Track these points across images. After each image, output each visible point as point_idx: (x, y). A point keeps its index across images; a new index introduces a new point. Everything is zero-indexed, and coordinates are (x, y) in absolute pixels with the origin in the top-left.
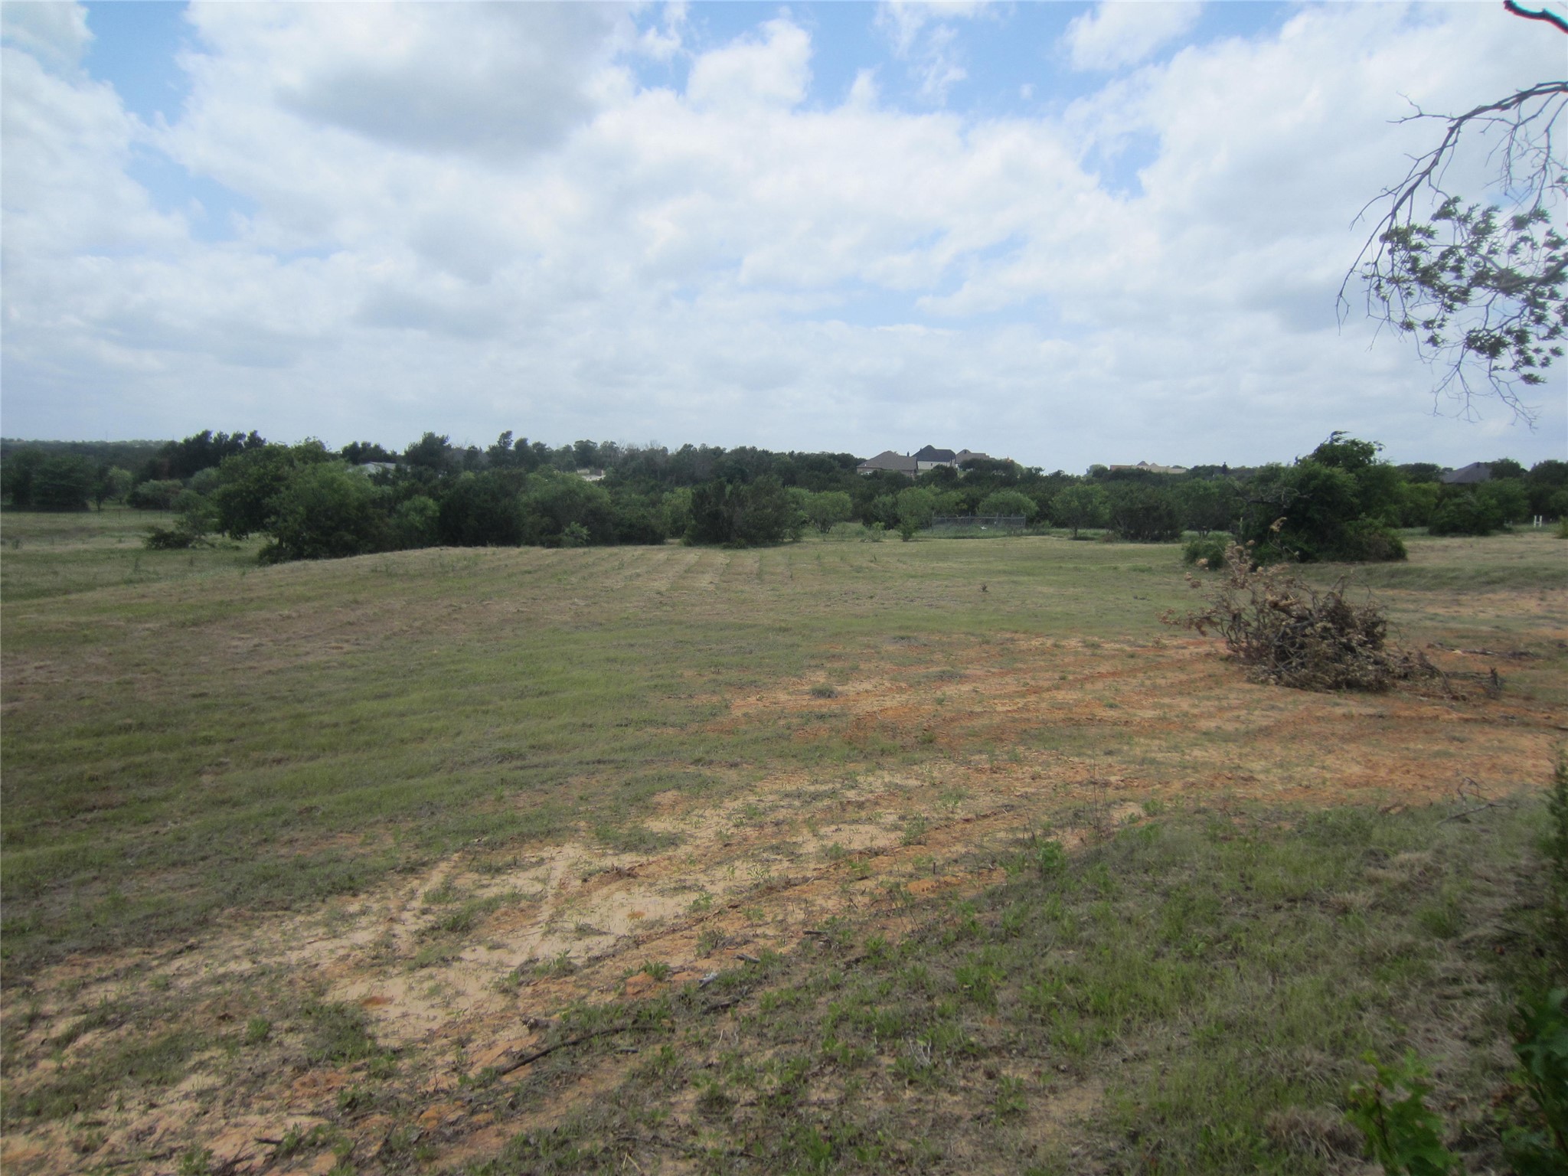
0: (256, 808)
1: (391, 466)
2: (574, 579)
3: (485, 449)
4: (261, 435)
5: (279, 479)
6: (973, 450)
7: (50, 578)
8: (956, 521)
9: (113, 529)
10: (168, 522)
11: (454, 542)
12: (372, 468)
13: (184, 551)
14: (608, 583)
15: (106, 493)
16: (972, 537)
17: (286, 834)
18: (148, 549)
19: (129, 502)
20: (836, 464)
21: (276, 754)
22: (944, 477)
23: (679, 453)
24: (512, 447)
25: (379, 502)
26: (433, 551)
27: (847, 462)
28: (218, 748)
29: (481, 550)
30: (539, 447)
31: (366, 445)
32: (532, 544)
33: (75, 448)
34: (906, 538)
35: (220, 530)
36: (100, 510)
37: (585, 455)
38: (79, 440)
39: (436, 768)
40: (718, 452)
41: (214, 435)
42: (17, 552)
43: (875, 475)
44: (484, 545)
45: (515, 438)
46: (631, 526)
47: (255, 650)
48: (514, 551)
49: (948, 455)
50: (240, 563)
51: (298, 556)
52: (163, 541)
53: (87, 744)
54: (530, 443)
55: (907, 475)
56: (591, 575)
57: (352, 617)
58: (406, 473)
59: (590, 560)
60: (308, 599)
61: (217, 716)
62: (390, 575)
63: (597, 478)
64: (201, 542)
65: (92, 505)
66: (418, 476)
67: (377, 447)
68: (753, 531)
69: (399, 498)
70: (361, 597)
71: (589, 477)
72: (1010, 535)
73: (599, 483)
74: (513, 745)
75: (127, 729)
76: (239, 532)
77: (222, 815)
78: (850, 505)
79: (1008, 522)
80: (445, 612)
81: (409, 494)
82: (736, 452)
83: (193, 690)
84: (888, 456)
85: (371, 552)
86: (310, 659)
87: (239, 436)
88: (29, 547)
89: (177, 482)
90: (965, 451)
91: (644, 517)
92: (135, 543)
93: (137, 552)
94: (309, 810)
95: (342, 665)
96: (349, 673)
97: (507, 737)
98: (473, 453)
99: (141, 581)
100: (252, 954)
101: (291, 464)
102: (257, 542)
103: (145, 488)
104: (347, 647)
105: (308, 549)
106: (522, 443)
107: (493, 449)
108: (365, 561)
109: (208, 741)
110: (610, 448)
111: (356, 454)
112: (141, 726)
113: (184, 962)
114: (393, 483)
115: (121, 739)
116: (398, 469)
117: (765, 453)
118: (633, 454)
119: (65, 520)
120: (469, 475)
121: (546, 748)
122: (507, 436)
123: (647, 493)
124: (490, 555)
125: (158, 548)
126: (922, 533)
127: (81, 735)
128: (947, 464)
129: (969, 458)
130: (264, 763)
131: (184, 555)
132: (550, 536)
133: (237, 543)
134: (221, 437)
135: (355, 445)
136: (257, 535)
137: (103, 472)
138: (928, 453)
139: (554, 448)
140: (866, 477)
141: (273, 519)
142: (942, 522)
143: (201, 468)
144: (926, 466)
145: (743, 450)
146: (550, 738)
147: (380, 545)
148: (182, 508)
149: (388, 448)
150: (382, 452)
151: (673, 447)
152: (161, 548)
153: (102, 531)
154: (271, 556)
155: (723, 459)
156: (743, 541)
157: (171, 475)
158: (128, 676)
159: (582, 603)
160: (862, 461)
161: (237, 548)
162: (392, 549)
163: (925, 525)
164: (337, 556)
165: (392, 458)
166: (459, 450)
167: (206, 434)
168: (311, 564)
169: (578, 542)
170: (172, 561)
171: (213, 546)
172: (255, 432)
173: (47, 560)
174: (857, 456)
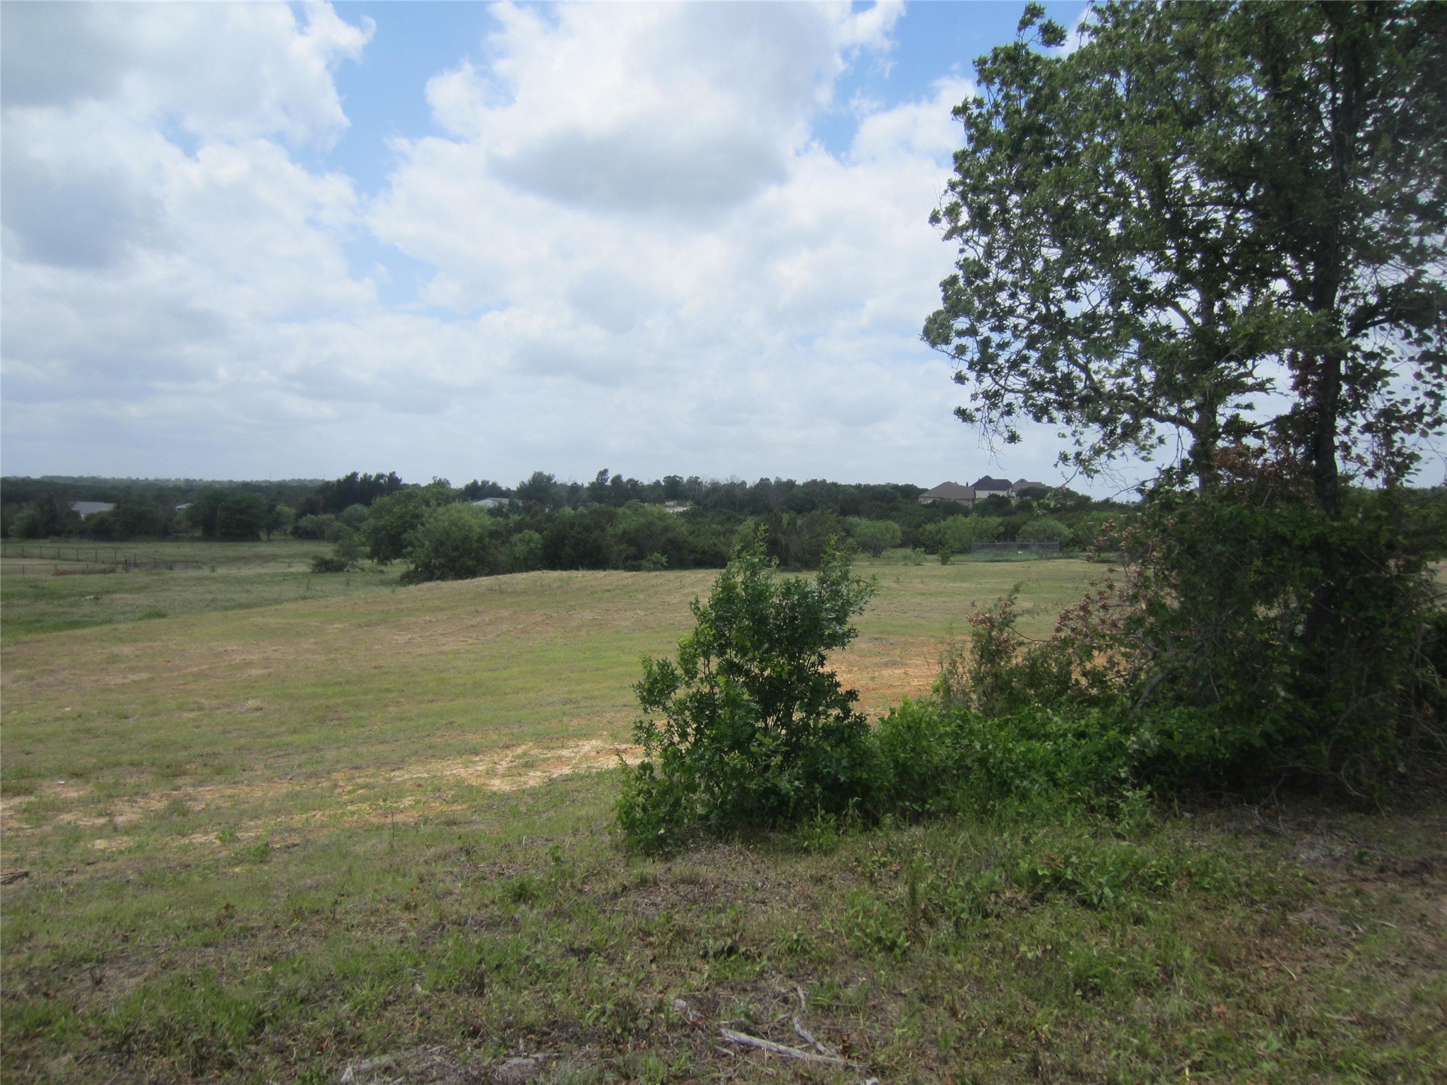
0: (422, 722)
1: (505, 501)
2: (642, 596)
3: (586, 485)
4: (398, 475)
5: (417, 516)
6: (1029, 480)
7: (245, 595)
8: (995, 546)
9: (282, 556)
10: (327, 550)
11: (553, 567)
12: (489, 503)
13: (340, 574)
14: (667, 599)
15: (275, 525)
16: (1006, 561)
17: (439, 733)
18: (313, 572)
19: (293, 533)
20: (898, 494)
21: (430, 697)
22: (997, 505)
23: (757, 486)
24: (608, 483)
25: (494, 534)
26: (535, 574)
27: (910, 492)
28: (394, 695)
29: (573, 573)
30: (633, 483)
31: (485, 483)
32: (616, 568)
33: (247, 487)
34: (944, 561)
35: (371, 557)
36: (269, 540)
37: (673, 489)
38: (248, 479)
39: (524, 706)
40: (790, 484)
41: (360, 476)
42: (214, 575)
43: (933, 504)
44: (577, 569)
45: (611, 476)
46: (704, 552)
47: (409, 642)
48: (600, 574)
49: (1005, 484)
50: (384, 583)
51: (430, 578)
52: (324, 566)
53: (319, 690)
54: (625, 479)
55: (965, 503)
56: (657, 593)
57: (474, 622)
58: (518, 507)
59: (660, 581)
60: (442, 609)
61: (392, 678)
62: (502, 592)
63: (681, 509)
64: (353, 566)
65: (263, 535)
66: (527, 510)
67: (494, 484)
68: (808, 556)
69: (511, 532)
70: (480, 609)
71: (674, 509)
72: (1041, 559)
73: (683, 514)
74: (573, 696)
75: (340, 684)
76: (384, 560)
77: (403, 724)
78: (899, 534)
79: (1042, 546)
80: (539, 619)
81: (519, 528)
82: (807, 485)
83: (373, 664)
84: (947, 486)
85: (487, 575)
86: (445, 648)
87: (380, 476)
88: (222, 571)
89: (331, 516)
90: (1022, 481)
91: (715, 545)
92: (302, 568)
93: (304, 574)
94: (451, 723)
95: (467, 651)
96: (472, 656)
97: (571, 692)
98: (575, 488)
99: (312, 597)
100: (428, 771)
101: (428, 504)
102: (398, 567)
103: (306, 522)
104: (470, 641)
105: (438, 573)
106: (617, 479)
107: (593, 484)
108: (484, 581)
109: (388, 690)
110: (695, 482)
111: (476, 491)
112: (347, 682)
113: (397, 773)
114: (506, 516)
115: (337, 689)
116: (511, 504)
117: (835, 485)
118: (715, 487)
119: (244, 549)
120: (568, 511)
121: (594, 698)
122: (604, 473)
123: (722, 523)
124: (581, 577)
125: (320, 572)
126: (958, 557)
127: (314, 685)
128: (1001, 493)
129: (1025, 487)
130: (423, 702)
131: (341, 577)
132: (633, 562)
133: (383, 568)
134: (366, 479)
135: (475, 483)
136: (398, 561)
137: (272, 508)
138: (985, 483)
139: (646, 483)
140: (926, 506)
141: (409, 549)
142: (982, 547)
143: (350, 504)
144: (983, 495)
145: (814, 482)
146: (597, 693)
147: (494, 570)
148: (335, 538)
149: (504, 485)
150: (499, 489)
151: (751, 481)
152: (323, 572)
153: (274, 558)
154: (409, 579)
155: (795, 490)
156: (798, 565)
157: (325, 511)
158: (332, 656)
159: (642, 613)
160: (925, 491)
161: (382, 572)
162: (504, 573)
163: (965, 550)
164: (461, 578)
165: (506, 494)
166: (564, 486)
167: (354, 475)
168: (442, 584)
169: (657, 567)
170: (331, 583)
171: (363, 570)
172: (393, 472)
173: (240, 581)
174: (920, 486)
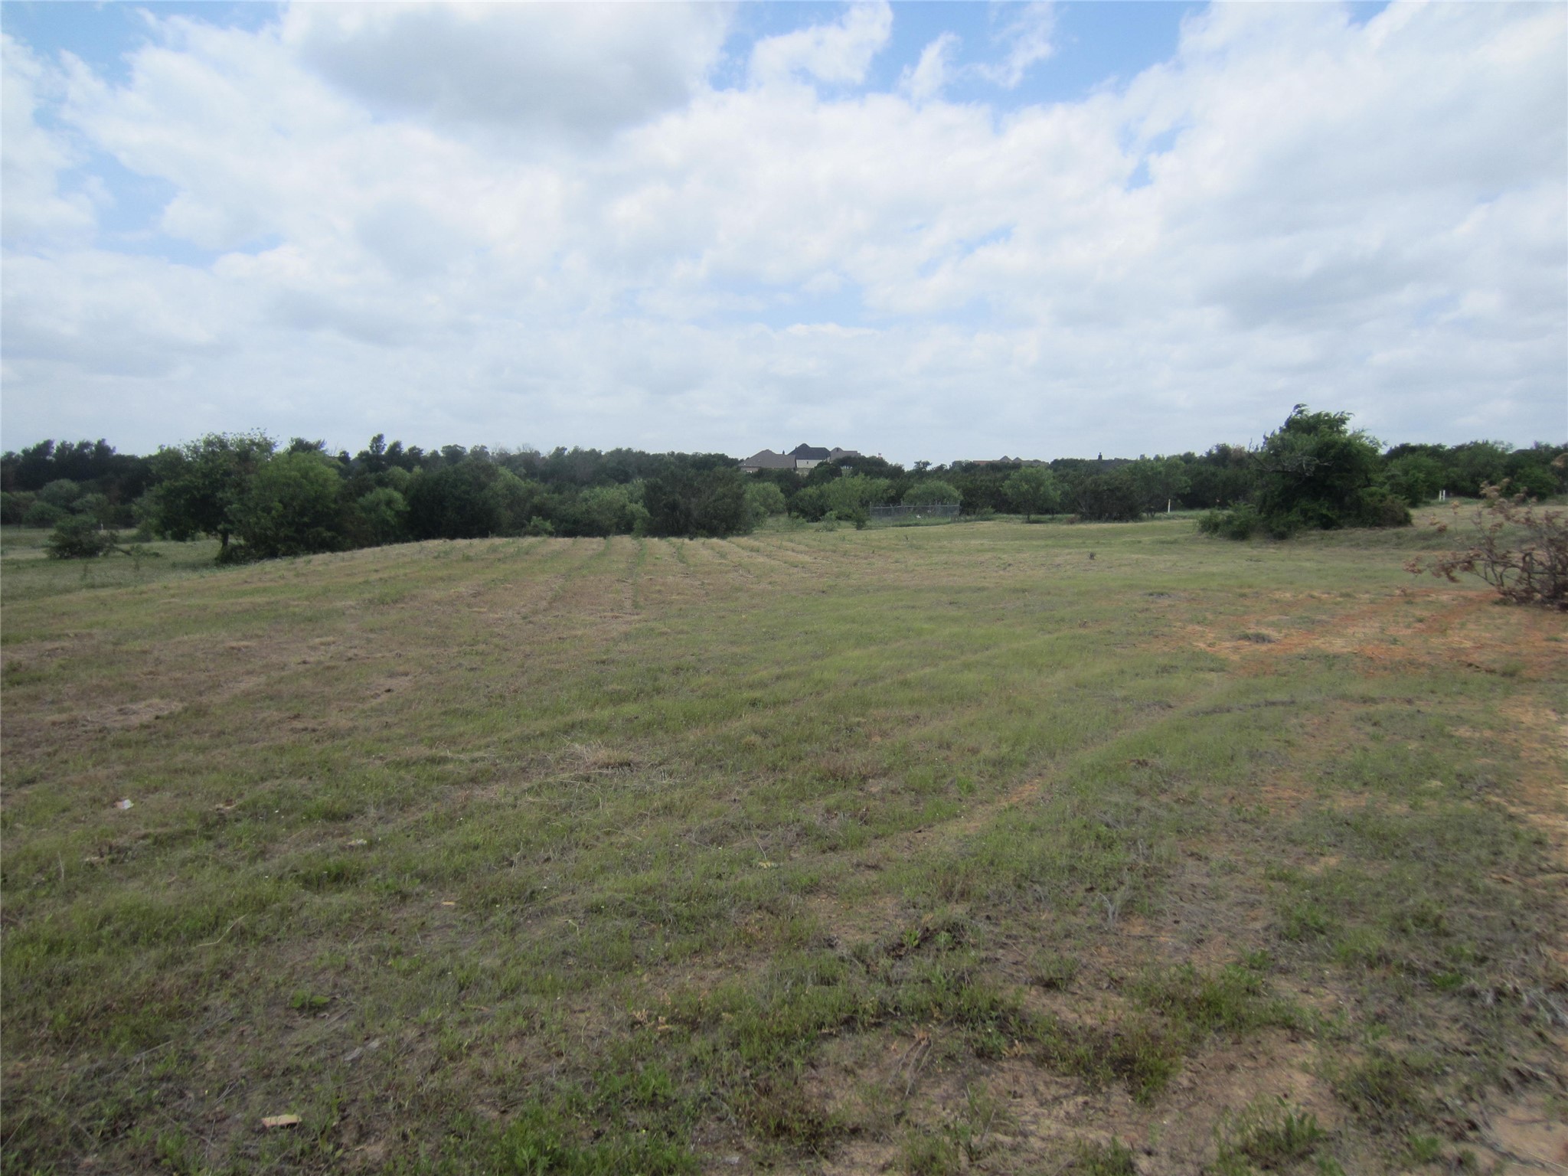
4: (110, 443)
8: (889, 510)
18: (52, 558)
23: (554, 456)
24: (385, 451)
37: (455, 460)
41: (56, 445)
45: (388, 442)
49: (824, 452)
52: (69, 550)
64: (117, 549)
79: (944, 509)
84: (766, 455)
87: (84, 445)
90: (838, 449)
106: (396, 446)
110: (481, 452)
122: (378, 439)
125: (64, 557)
129: (840, 456)
134: (67, 448)
138: (803, 451)
142: (877, 512)
143: (49, 480)
144: (804, 464)
151: (545, 450)
152: (67, 558)
167: (48, 444)
172: (104, 440)
